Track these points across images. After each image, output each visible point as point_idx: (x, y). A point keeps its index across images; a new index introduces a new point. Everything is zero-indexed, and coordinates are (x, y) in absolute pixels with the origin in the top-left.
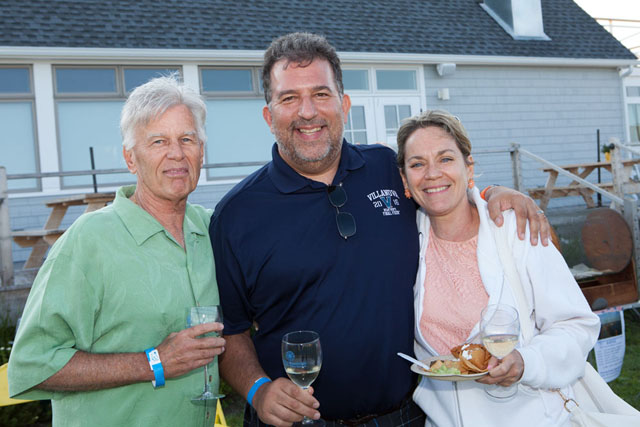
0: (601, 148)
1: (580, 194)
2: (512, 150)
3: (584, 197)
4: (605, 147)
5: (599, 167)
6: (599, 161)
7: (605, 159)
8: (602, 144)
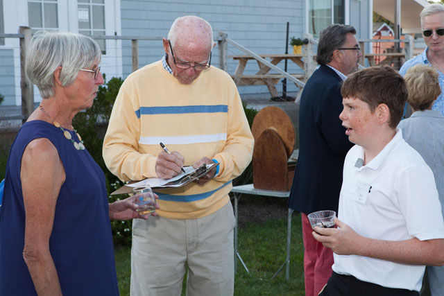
0: (290, 41)
1: (266, 83)
2: (220, 39)
3: (268, 87)
4: (294, 40)
5: (286, 58)
6: (287, 53)
7: (292, 51)
8: (291, 36)
